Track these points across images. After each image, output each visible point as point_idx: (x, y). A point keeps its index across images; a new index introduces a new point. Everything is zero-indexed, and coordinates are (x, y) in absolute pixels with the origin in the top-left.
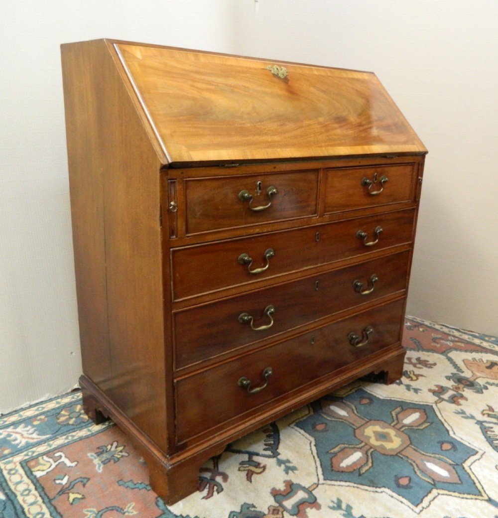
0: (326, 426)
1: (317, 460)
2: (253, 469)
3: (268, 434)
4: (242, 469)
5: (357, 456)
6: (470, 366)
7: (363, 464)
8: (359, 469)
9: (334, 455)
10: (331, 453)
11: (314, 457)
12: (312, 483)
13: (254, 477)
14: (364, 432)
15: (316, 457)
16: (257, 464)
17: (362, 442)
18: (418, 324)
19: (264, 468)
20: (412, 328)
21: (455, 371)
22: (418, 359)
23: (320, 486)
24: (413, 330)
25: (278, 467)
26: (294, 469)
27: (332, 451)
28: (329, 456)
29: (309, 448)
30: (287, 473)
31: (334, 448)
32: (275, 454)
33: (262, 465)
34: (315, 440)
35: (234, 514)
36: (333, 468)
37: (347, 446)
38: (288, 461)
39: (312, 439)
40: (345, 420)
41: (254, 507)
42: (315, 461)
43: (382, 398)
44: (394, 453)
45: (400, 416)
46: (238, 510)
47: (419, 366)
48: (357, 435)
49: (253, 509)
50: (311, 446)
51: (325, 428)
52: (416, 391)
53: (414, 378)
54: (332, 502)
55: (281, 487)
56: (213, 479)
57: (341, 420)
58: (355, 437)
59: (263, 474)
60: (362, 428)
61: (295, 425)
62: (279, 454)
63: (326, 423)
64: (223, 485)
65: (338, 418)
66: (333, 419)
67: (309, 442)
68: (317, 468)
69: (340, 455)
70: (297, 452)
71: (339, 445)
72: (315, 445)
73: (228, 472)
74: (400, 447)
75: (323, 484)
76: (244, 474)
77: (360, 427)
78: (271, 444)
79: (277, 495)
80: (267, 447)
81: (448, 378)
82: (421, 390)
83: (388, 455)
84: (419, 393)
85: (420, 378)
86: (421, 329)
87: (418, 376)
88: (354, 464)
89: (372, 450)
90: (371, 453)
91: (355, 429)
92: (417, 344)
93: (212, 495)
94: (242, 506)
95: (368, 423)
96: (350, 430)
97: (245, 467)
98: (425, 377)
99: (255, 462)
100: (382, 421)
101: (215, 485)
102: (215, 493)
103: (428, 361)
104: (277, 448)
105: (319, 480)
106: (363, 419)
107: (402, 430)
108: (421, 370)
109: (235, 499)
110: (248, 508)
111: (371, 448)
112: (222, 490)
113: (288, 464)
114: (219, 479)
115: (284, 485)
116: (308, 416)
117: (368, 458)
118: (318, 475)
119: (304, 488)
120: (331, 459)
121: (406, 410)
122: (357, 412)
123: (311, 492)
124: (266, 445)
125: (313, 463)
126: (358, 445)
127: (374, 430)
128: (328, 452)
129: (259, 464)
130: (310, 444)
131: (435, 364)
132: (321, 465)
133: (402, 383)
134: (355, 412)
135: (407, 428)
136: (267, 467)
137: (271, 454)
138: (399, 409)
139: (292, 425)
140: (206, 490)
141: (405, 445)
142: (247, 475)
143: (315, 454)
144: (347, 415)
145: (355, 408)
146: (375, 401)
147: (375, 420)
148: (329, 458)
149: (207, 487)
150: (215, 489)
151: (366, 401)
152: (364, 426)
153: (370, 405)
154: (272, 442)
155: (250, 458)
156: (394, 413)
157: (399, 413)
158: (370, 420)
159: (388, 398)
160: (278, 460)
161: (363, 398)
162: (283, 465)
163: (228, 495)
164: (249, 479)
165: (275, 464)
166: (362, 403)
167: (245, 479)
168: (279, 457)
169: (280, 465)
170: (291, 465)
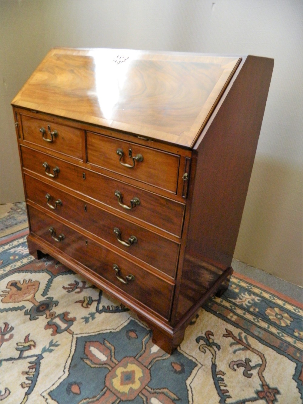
0: (135, 338)
1: (96, 333)
2: (86, 302)
3: (119, 306)
4: (85, 298)
5: (103, 358)
7: (93, 361)
8: (87, 358)
9: (103, 343)
11: (98, 331)
12: (73, 331)
13: (79, 304)
14: (132, 364)
17: (119, 362)
19: (87, 307)
23: (71, 335)
25: (88, 313)
26: (87, 321)
27: (106, 342)
28: (101, 341)
29: (108, 328)
30: (82, 318)
31: (109, 343)
32: (100, 312)
33: (89, 306)
34: (117, 332)
35: (52, 299)
36: (88, 342)
37: (113, 351)
38: (93, 318)
39: (118, 330)
40: (145, 351)
41: (56, 306)
42: (95, 332)
43: (188, 382)
44: (107, 384)
45: (161, 396)
46: (54, 300)
49: (54, 306)
50: (110, 329)
51: (133, 338)
54: (57, 342)
55: (70, 316)
56: (77, 288)
57: (144, 348)
58: (125, 357)
59: (82, 308)
60: (136, 362)
61: (132, 320)
63: (137, 337)
64: (74, 292)
65: (146, 345)
66: (144, 343)
67: (115, 328)
68: (88, 333)
69: (102, 347)
70: (103, 322)
71: (113, 346)
72: (111, 332)
73: (82, 293)
74: (117, 390)
75: (73, 337)
76: (82, 299)
78: (109, 309)
79: (64, 315)
80: (106, 307)
83: (105, 380)
88: (94, 356)
89: (110, 368)
90: (106, 368)
91: (135, 358)
93: (65, 289)
94: (56, 301)
95: (144, 368)
96: (134, 354)
97: (87, 299)
100: (151, 379)
101: (72, 289)
102: (67, 290)
104: (105, 312)
105: (77, 334)
106: (150, 364)
107: (140, 394)
109: (62, 298)
110: (55, 304)
111: (112, 368)
112: (70, 292)
114: (78, 290)
115: (72, 317)
117: (100, 364)
118: (81, 334)
119: (69, 327)
120: (98, 342)
122: (157, 360)
123: (66, 330)
124: (108, 306)
125: (92, 331)
126: (115, 359)
127: (136, 372)
128: (104, 339)
129: (90, 305)
130: (112, 329)
132: (91, 335)
134: (159, 359)
135: (145, 399)
136: (88, 309)
137: (100, 310)
138: (173, 396)
139: (132, 318)
140: (69, 287)
141: (119, 395)
142: (80, 301)
143: (101, 332)
144: (152, 352)
145: (164, 358)
146: (180, 376)
147: (150, 373)
148: (98, 340)
149: (71, 287)
150: (69, 290)
151: (178, 368)
152: (140, 364)
153: (172, 371)
154: (111, 309)
155: (95, 301)
156: (165, 391)
157: (167, 396)
158: (149, 369)
159: (189, 388)
160: (94, 313)
161: (182, 365)
162: (89, 316)
163: (65, 295)
164: (77, 302)
165: (91, 312)
166: (173, 364)
167: (78, 300)
168: (97, 314)
169: (89, 314)
170: (90, 319)
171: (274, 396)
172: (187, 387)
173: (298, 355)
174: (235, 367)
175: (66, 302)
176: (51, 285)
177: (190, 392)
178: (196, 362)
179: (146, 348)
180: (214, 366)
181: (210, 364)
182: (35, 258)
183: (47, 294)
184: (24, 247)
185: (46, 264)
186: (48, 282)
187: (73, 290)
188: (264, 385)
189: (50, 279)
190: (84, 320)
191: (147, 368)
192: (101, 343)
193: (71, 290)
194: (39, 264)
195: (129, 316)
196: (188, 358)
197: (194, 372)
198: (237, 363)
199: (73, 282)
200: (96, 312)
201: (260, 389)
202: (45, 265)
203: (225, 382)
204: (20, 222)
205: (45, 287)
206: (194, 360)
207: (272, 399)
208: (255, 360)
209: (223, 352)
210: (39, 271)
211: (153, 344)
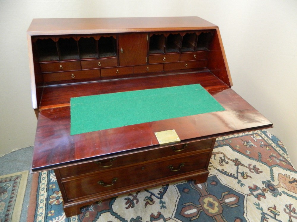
0: (189, 190)
1: (177, 206)
2: (149, 201)
3: (163, 186)
4: (145, 200)
5: (194, 210)
6: (281, 179)
7: (194, 216)
8: (191, 218)
9: (185, 206)
10: (184, 205)
12: (168, 217)
13: (148, 206)
14: (204, 199)
15: (177, 205)
16: (152, 200)
17: (200, 204)
18: (267, 144)
19: (154, 203)
20: (263, 146)
21: (269, 179)
22: (254, 167)
23: (171, 219)
24: (263, 147)
26: (165, 207)
27: (185, 204)
28: (183, 206)
29: (176, 199)
30: (161, 208)
31: (187, 203)
32: (161, 198)
33: (153, 201)
34: (181, 196)
35: (133, 219)
36: (181, 213)
37: (192, 204)
38: (165, 203)
39: (180, 195)
40: (199, 191)
41: (142, 219)
42: (175, 207)
43: (222, 184)
44: (211, 215)
45: (225, 197)
46: (135, 218)
47: (252, 170)
48: (200, 200)
49: (140, 220)
50: (177, 199)
51: (188, 192)
52: (242, 185)
53: (245, 177)
55: (156, 214)
56: (133, 201)
57: (197, 190)
58: (199, 201)
59: (152, 205)
61: (176, 186)
62: (163, 198)
64: (135, 204)
65: (196, 188)
66: (194, 188)
67: (178, 196)
68: (174, 210)
69: (187, 208)
70: (170, 200)
71: (189, 202)
72: (179, 199)
73: (140, 200)
74: (216, 213)
75: (173, 219)
76: (145, 202)
77: (203, 196)
78: (162, 192)
79: (153, 217)
80: (160, 193)
81: (263, 182)
82: (245, 185)
83: (208, 215)
84: (242, 187)
85: (249, 178)
86: (267, 148)
87: (248, 176)
88: (191, 214)
89: (202, 210)
90: (201, 212)
91: (201, 197)
92: (260, 157)
93: (129, 208)
94: (137, 217)
95: (208, 196)
96: (199, 196)
97: (147, 200)
98: (252, 178)
99: (152, 199)
100: (216, 196)
102: (131, 207)
103: (259, 169)
104: (163, 195)
105: (172, 216)
106: (207, 192)
107: (222, 204)
108: (252, 173)
109: (136, 213)
110: (139, 219)
111: (203, 209)
112: (134, 207)
113: (163, 204)
114: (135, 201)
115: (157, 213)
116: (184, 183)
117: (198, 213)
118: (173, 214)
119: (164, 218)
120: (183, 208)
121: (231, 194)
122: (207, 188)
123: (166, 221)
124: (160, 192)
125: (174, 207)
126: (198, 205)
127: (209, 200)
128: (183, 204)
129: (153, 200)
131: (262, 172)
132: (177, 210)
133: (237, 178)
135: (225, 204)
136: (155, 203)
137: (160, 197)
138: (227, 193)
139: (175, 185)
140: (128, 205)
141: (219, 213)
142: (146, 204)
143: (177, 203)
144: (201, 188)
145: (207, 185)
146: (219, 185)
147: (212, 195)
148: (182, 207)
149: (129, 203)
150: (131, 206)
151: (214, 183)
152: (206, 196)
153: (215, 186)
154: (163, 191)
155: (151, 196)
156: (223, 194)
157: (226, 195)
158: (210, 194)
159: (225, 185)
160: (161, 201)
161: (214, 181)
162: (161, 204)
163: (135, 210)
164: (146, 206)
165: (159, 202)
166: (211, 184)
167: (144, 205)
168: (162, 199)
169: (160, 204)
170: (165, 205)
171: (239, 161)
172: (225, 186)
173: (225, 142)
174: (222, 164)
175: (141, 212)
176: (118, 214)
177: (227, 186)
178: (214, 175)
179: (198, 189)
180: (218, 170)
181: (217, 171)
182: (77, 216)
183: (127, 220)
184: (54, 219)
185: (91, 210)
186: (113, 216)
187: (133, 204)
188: (233, 161)
189: (111, 213)
190: (163, 208)
191: (209, 195)
192: (185, 207)
193: (132, 205)
194: (88, 215)
195: (173, 185)
196: (211, 177)
197: (218, 178)
198: (220, 162)
199: (126, 201)
200: (161, 200)
201: (234, 163)
202: (92, 212)
203: (227, 172)
204: (8, 210)
205: (118, 219)
206: (213, 175)
207: (239, 163)
208: (222, 156)
209: (213, 163)
210: (96, 217)
211: (196, 185)
